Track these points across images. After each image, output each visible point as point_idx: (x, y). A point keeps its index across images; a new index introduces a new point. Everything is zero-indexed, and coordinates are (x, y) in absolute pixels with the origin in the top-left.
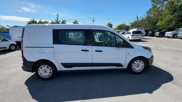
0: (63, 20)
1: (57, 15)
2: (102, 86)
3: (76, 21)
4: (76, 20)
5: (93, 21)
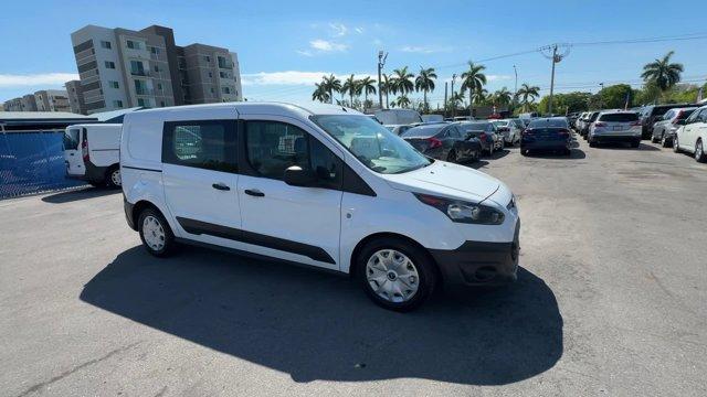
0: (426, 68)
1: (380, 57)
2: (224, 307)
3: (478, 69)
4: (476, 65)
5: (557, 59)
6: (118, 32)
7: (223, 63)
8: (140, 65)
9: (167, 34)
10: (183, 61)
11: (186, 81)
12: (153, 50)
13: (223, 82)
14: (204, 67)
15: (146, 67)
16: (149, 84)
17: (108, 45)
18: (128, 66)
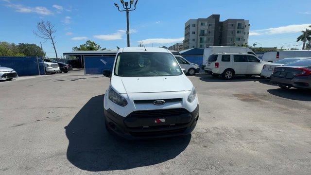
6: (199, 20)
7: (240, 27)
8: (203, 31)
9: (217, 17)
10: (222, 27)
11: (221, 36)
12: (210, 25)
13: (238, 35)
14: (230, 29)
15: (206, 32)
16: (205, 39)
17: (194, 25)
18: (199, 33)
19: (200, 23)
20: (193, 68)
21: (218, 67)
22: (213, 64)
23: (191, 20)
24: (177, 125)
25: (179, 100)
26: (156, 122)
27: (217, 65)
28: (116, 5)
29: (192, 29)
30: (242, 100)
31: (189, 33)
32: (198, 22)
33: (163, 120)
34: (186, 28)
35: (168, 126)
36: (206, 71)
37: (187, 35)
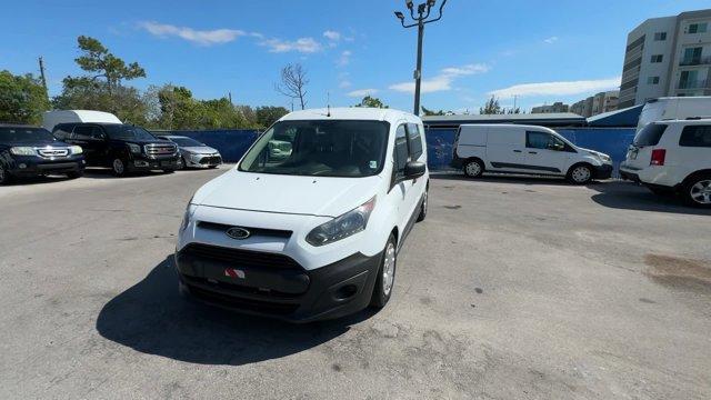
6: (680, 18)
8: (698, 50)
15: (706, 52)
17: (663, 36)
18: (680, 55)
19: (685, 25)
20: (587, 165)
21: (661, 163)
22: (648, 151)
23: (649, 22)
24: (274, 293)
25: (285, 235)
26: (227, 274)
27: (659, 157)
28: (398, 14)
29: (652, 48)
30: (658, 279)
31: (639, 61)
32: (678, 23)
33: (241, 274)
34: (629, 48)
35: (253, 290)
36: (624, 175)
37: (632, 65)
